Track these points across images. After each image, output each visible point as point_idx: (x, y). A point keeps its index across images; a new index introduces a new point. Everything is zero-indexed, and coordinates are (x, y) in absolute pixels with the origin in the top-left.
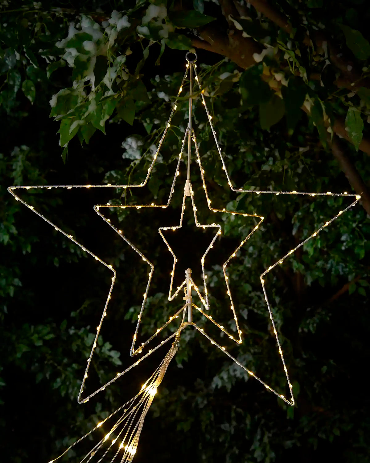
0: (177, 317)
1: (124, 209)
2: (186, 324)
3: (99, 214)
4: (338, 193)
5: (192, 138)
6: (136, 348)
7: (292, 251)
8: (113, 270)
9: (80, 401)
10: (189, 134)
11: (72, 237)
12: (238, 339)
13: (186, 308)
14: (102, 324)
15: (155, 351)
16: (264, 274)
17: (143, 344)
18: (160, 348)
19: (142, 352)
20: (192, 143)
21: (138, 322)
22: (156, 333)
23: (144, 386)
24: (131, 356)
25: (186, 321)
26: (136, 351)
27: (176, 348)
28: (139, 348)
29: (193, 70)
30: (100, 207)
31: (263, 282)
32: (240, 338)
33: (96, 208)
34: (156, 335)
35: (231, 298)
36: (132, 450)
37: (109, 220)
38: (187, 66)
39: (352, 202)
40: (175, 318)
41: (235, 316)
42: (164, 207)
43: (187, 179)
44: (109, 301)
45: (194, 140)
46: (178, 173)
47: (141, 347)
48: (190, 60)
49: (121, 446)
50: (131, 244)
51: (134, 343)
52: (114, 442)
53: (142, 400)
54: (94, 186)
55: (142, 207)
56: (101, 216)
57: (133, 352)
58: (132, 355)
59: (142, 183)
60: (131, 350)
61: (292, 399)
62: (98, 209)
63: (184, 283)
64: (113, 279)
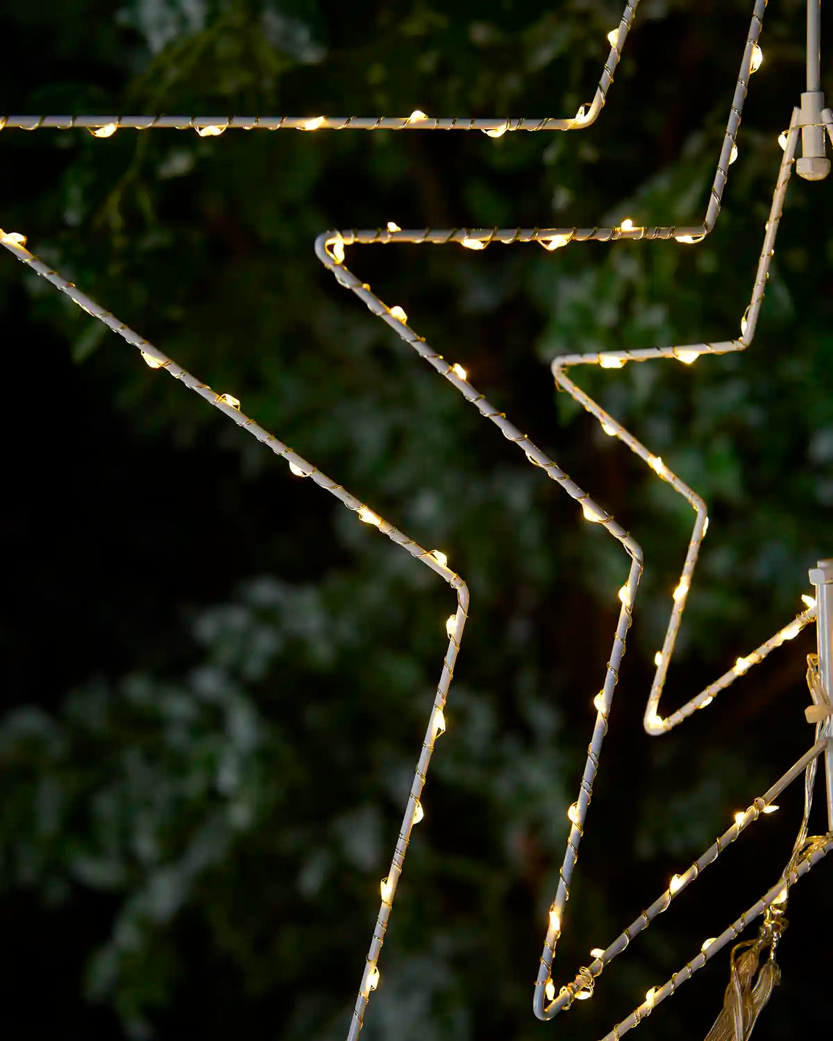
0: (770, 809)
1: (479, 251)
3: (345, 280)
6: (563, 975)
8: (452, 578)
11: (237, 402)
13: (815, 761)
14: (404, 866)
15: (678, 990)
17: (597, 953)
18: (697, 974)
19: (594, 995)
21: (570, 840)
22: (667, 897)
24: (540, 1017)
26: (565, 992)
27: (768, 971)
28: (578, 977)
30: (350, 241)
33: (331, 248)
34: (662, 907)
37: (398, 313)
40: (762, 815)
43: (805, 90)
44: (437, 742)
46: (755, 60)
47: (587, 970)
50: (523, 439)
51: (552, 949)
54: (340, 125)
55: (572, 243)
56: (357, 291)
57: (550, 997)
58: (544, 1014)
59: (582, 109)
60: (538, 984)
62: (339, 255)
63: (790, 632)
64: (454, 625)
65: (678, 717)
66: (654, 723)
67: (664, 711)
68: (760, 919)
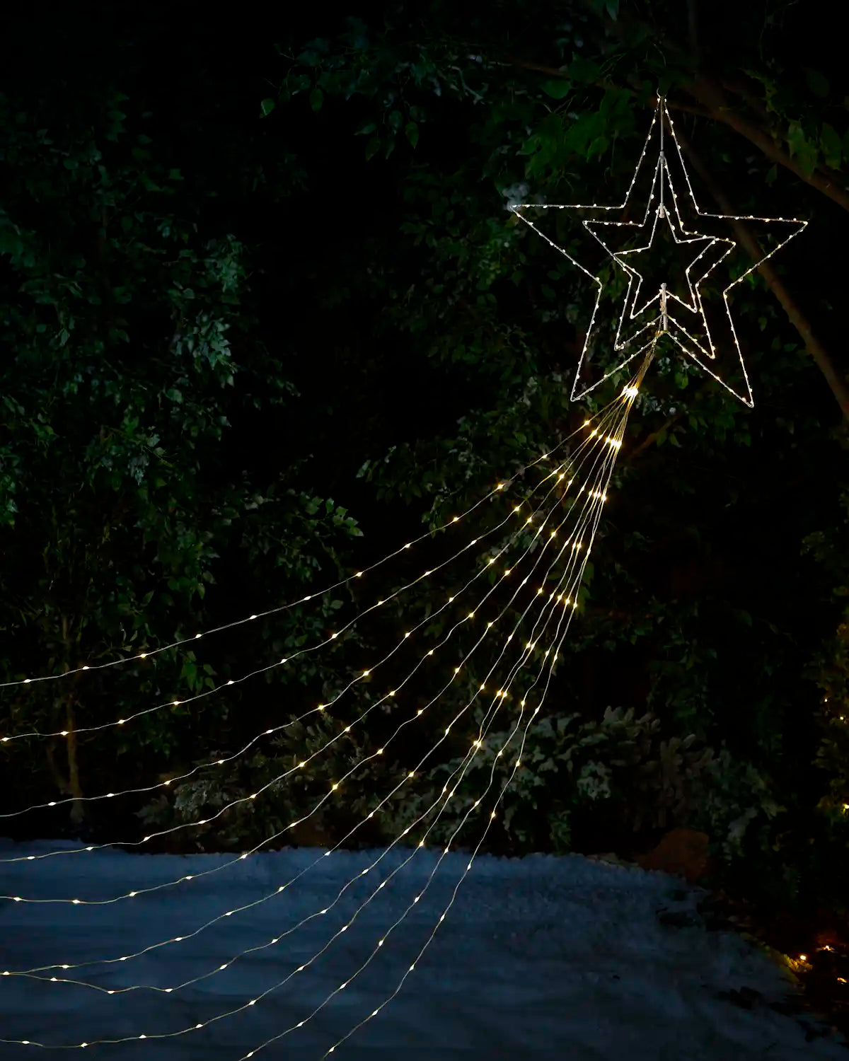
1: (607, 225)
2: (662, 332)
4: (789, 219)
5: (664, 166)
7: (750, 270)
8: (599, 283)
9: (573, 399)
10: (662, 161)
12: (711, 354)
13: (661, 317)
14: (591, 331)
16: (726, 290)
20: (665, 170)
23: (626, 387)
25: (662, 329)
27: (652, 355)
29: (663, 105)
30: (587, 222)
31: (725, 297)
32: (713, 353)
35: (703, 315)
36: (616, 444)
38: (659, 100)
39: (800, 229)
40: (652, 325)
41: (708, 332)
42: (640, 226)
43: (660, 200)
44: (596, 310)
45: (666, 167)
46: (652, 197)
48: (661, 95)
49: (608, 440)
52: (600, 437)
53: (624, 401)
54: (582, 207)
55: (622, 225)
59: (621, 206)
61: (752, 402)
62: (586, 224)
63: (658, 296)
64: (599, 291)
65: (636, 315)
66: (632, 317)
67: (634, 314)
68: (651, 345)
